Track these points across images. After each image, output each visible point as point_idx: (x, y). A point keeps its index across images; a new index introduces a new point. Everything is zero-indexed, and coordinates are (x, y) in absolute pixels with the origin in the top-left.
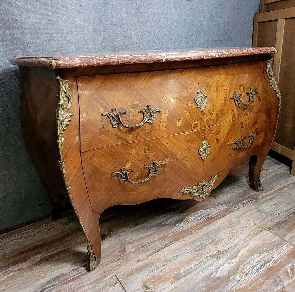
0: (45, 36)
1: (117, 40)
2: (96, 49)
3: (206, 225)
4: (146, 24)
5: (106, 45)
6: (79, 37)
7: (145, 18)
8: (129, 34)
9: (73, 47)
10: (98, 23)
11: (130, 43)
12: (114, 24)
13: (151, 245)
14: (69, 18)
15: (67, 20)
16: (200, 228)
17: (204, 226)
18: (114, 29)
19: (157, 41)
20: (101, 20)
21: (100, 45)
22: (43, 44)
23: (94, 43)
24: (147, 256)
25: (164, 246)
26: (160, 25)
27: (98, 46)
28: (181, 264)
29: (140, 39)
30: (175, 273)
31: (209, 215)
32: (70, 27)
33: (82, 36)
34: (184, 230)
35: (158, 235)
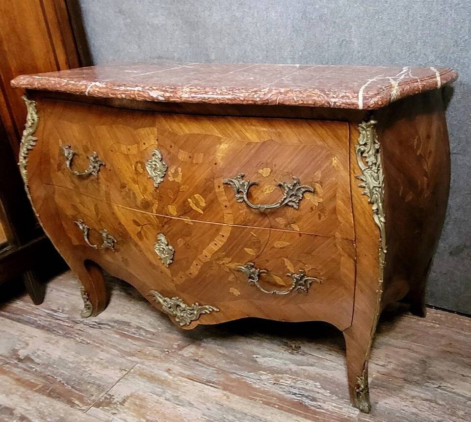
0: (226, 39)
1: (325, 46)
2: (294, 58)
3: (280, 408)
4: (380, 17)
5: (309, 54)
6: (270, 40)
7: (378, 5)
8: (347, 36)
9: (260, 54)
10: (301, 18)
11: (347, 52)
12: (324, 18)
13: (202, 367)
14: (258, 12)
15: (256, 15)
16: (268, 404)
17: (277, 406)
18: (324, 26)
19: (399, 51)
20: (304, 13)
21: (300, 53)
22: (225, 49)
23: (292, 49)
24: (181, 374)
25: (207, 381)
26: (411, 19)
27: (298, 54)
28: (177, 417)
29: (367, 45)
30: (156, 418)
31: (314, 399)
32: (258, 25)
33: (276, 39)
34: (254, 386)
35: (227, 363)
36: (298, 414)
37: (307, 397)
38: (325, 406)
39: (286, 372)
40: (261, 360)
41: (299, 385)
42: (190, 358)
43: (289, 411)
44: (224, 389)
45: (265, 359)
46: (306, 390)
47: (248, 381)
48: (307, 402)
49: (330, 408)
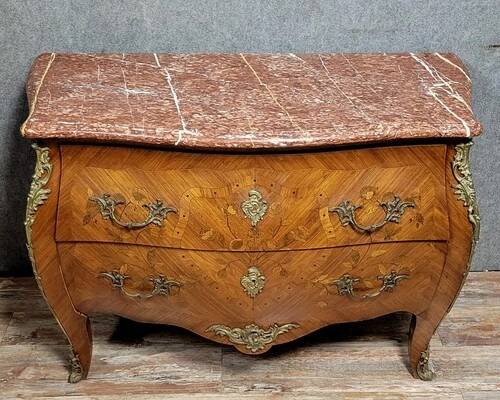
3: (151, 393)
17: (147, 392)
34: (116, 383)
36: (170, 392)
37: (170, 378)
38: (190, 379)
39: (140, 364)
40: (111, 361)
41: (158, 370)
42: (34, 380)
43: (160, 392)
44: (89, 395)
45: (114, 359)
46: (167, 373)
47: (108, 381)
48: (173, 381)
49: (194, 380)
